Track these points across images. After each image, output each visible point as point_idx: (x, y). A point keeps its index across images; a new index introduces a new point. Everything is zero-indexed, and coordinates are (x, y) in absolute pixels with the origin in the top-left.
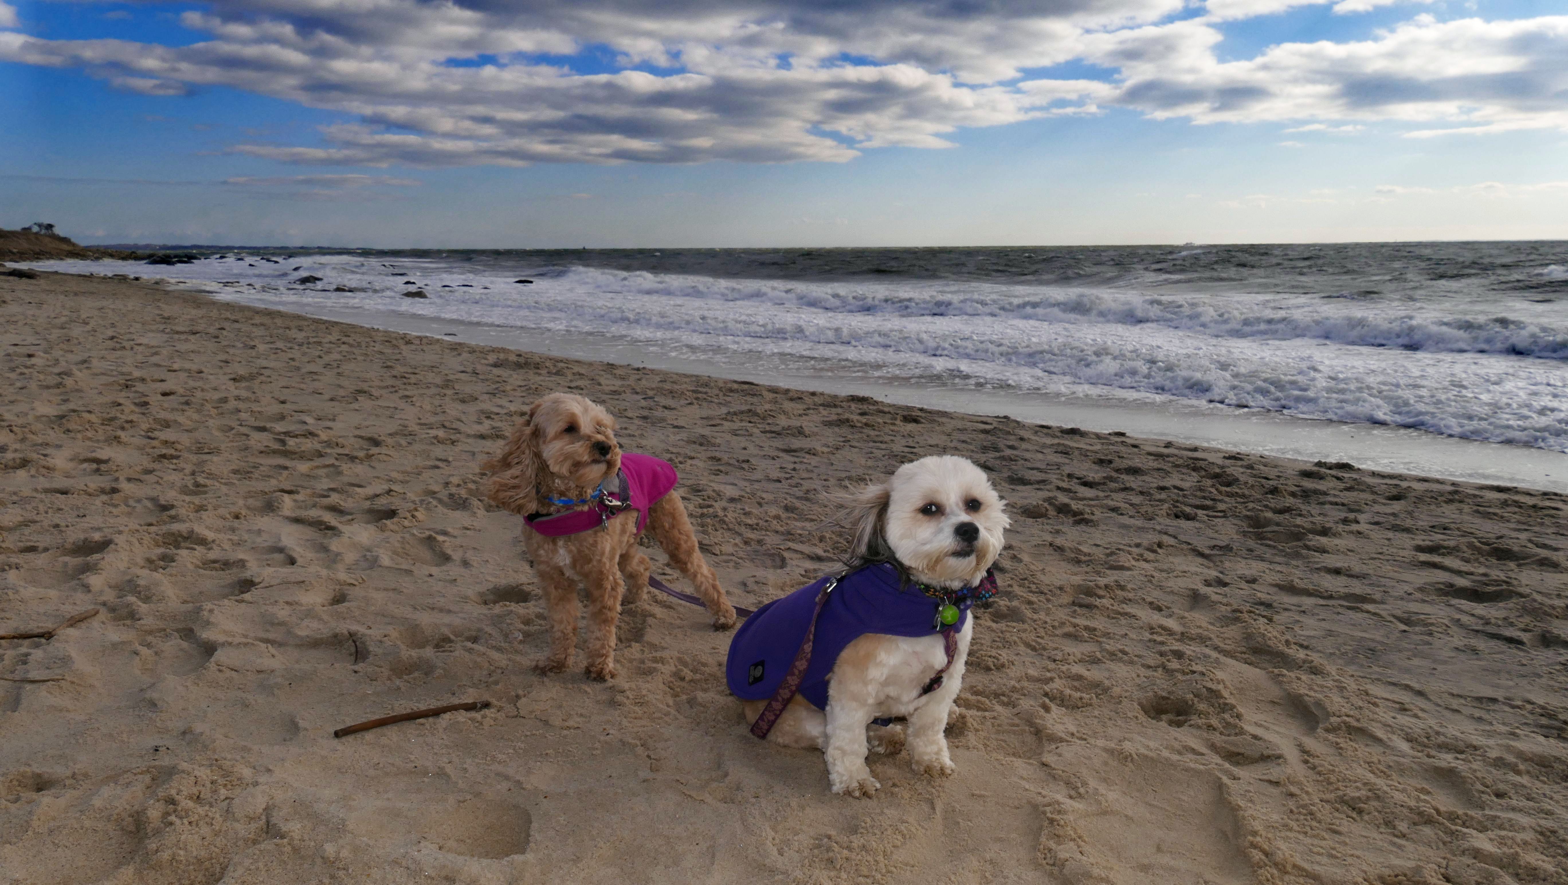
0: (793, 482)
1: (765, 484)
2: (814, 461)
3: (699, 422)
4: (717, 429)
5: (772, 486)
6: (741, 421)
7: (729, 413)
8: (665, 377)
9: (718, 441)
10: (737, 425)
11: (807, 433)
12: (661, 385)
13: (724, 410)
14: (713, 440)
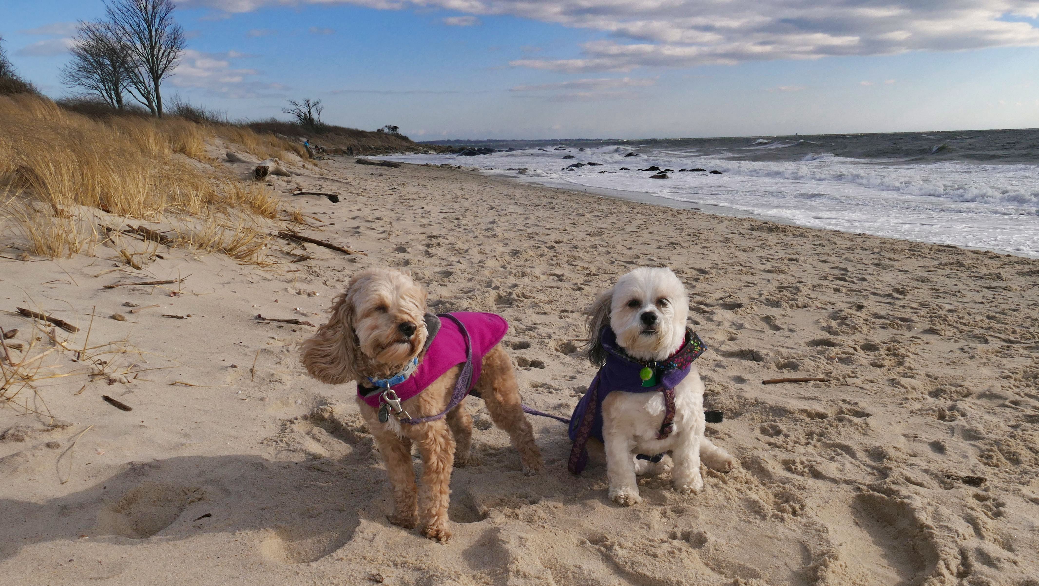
0: (993, 304)
1: (972, 305)
2: (1009, 294)
3: (919, 269)
4: (933, 273)
5: (977, 306)
6: (951, 269)
7: (941, 264)
8: (884, 241)
9: (935, 280)
10: (948, 272)
11: (1004, 277)
12: (881, 245)
13: (936, 263)
14: (932, 280)
